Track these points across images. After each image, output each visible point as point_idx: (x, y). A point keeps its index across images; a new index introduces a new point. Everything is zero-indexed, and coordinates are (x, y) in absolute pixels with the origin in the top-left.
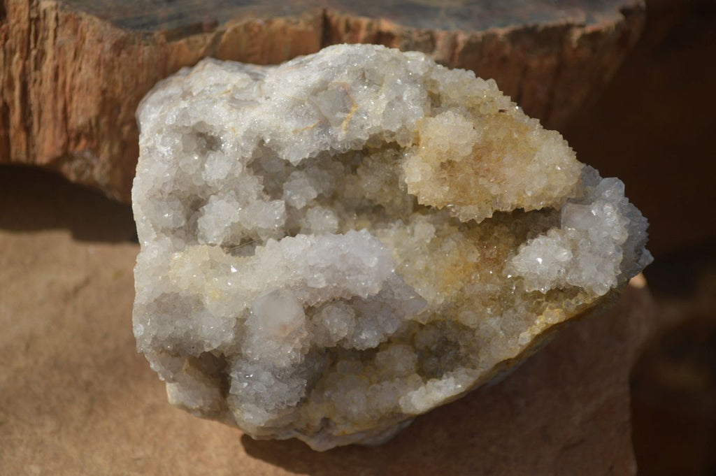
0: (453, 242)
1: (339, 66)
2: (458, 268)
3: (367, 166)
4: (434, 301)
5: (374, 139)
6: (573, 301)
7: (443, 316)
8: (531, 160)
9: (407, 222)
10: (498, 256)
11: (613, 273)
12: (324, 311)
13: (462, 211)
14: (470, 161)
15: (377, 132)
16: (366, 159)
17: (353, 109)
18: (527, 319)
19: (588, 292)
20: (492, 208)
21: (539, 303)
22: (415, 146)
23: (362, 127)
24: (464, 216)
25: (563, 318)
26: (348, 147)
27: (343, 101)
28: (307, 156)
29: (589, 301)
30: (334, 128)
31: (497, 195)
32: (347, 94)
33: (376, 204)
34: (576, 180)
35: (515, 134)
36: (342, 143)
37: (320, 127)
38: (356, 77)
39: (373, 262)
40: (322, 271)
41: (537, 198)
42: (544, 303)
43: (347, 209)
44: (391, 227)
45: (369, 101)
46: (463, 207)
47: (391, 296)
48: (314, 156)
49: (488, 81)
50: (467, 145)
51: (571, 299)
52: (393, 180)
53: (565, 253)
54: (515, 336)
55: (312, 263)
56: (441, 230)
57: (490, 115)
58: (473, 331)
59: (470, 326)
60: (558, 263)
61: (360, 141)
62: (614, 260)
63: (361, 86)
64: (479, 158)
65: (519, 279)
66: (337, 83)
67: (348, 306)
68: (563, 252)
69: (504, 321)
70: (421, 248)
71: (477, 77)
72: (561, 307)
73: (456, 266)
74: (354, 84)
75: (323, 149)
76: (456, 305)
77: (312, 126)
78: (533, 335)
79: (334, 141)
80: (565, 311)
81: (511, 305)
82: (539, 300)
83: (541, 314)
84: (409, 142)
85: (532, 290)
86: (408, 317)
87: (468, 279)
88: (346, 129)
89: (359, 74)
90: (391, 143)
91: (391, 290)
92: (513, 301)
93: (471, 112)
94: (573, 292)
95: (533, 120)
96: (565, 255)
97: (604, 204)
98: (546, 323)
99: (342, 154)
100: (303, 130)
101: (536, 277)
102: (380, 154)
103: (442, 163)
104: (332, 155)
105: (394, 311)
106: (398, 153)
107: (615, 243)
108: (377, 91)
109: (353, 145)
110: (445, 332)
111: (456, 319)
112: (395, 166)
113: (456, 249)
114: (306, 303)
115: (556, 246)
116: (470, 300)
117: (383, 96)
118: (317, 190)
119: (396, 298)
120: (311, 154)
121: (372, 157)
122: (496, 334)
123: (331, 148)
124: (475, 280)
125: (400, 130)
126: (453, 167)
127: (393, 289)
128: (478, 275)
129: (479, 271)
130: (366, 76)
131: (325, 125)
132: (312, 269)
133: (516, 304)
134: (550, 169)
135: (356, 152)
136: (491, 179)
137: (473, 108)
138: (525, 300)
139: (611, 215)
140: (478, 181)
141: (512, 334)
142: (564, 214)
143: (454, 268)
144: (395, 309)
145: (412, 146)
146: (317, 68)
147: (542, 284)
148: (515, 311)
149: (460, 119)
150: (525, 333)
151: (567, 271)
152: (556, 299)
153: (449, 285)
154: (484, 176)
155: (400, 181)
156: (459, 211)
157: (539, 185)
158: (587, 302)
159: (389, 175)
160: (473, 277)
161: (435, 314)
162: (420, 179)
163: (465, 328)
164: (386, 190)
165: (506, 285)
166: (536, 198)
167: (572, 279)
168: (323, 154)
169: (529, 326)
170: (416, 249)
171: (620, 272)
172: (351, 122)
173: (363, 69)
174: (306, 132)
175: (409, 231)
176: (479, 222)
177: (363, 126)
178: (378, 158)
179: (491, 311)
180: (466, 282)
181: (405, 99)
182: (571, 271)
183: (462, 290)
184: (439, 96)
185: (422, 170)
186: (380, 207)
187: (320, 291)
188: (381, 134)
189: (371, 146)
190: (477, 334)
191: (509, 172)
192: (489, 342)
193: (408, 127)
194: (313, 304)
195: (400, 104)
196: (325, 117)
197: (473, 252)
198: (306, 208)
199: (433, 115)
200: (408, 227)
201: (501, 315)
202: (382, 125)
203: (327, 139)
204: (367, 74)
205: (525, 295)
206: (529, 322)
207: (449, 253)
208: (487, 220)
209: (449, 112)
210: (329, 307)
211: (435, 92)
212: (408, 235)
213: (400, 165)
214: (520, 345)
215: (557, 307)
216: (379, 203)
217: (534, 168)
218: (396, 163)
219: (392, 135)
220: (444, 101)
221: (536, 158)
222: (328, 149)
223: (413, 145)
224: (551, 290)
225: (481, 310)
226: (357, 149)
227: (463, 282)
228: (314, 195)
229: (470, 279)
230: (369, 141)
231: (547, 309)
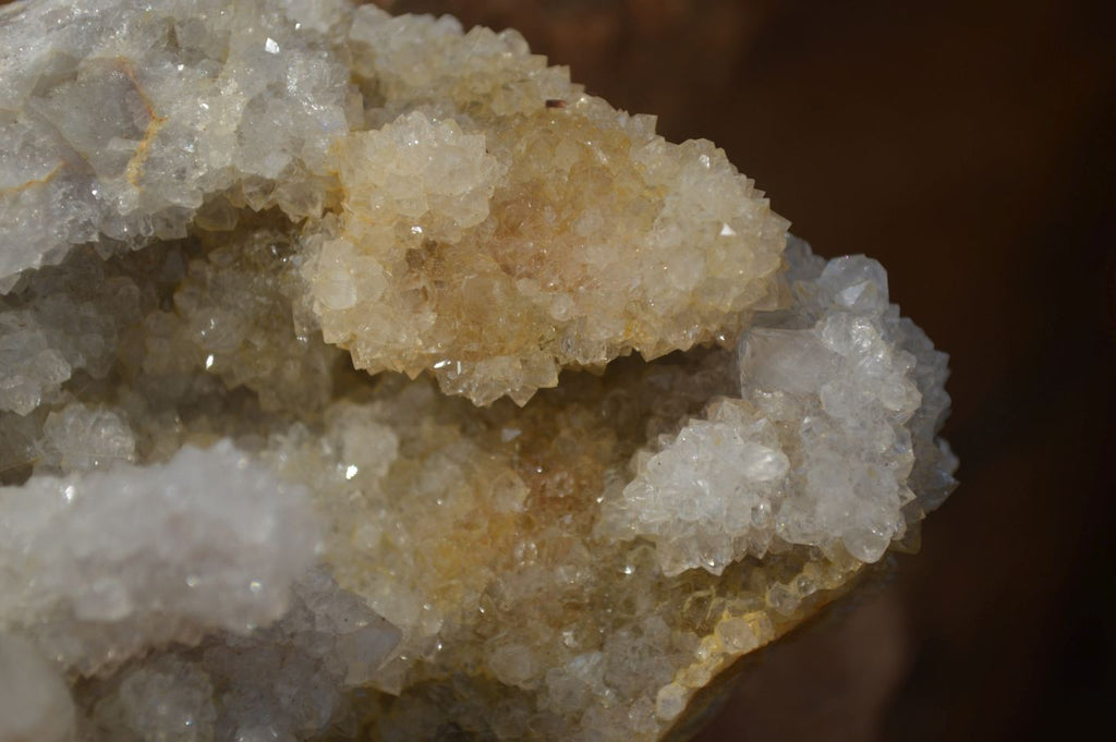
0: (449, 467)
1: (104, 14)
2: (476, 534)
3: (203, 285)
4: (416, 629)
5: (215, 206)
6: (792, 588)
7: (444, 668)
8: (654, 219)
9: (318, 429)
10: (580, 488)
11: (895, 499)
12: (126, 688)
13: (478, 375)
14: (486, 239)
15: (224, 187)
16: (195, 265)
17: (153, 128)
18: (672, 649)
19: (831, 556)
20: (557, 361)
21: (700, 602)
22: (330, 214)
23: (182, 174)
24: (483, 387)
25: (769, 635)
26: (148, 230)
27: (124, 107)
28: (37, 263)
29: (835, 581)
30: (105, 180)
31: (571, 321)
32: (133, 87)
33: (232, 385)
34: (777, 262)
35: (600, 154)
36: (131, 220)
37: (68, 179)
38: (150, 42)
39: (260, 530)
40: (118, 569)
41: (680, 320)
42: (715, 602)
43: (156, 407)
44: (278, 445)
45: (195, 104)
46: (481, 365)
47: (306, 626)
48: (58, 261)
49: (503, 35)
50: (474, 195)
51: (786, 582)
52: (279, 316)
53: (769, 459)
54: (644, 698)
55: (83, 550)
56: (413, 440)
57: (522, 115)
58: (531, 698)
59: (522, 686)
60: (751, 487)
61: (178, 212)
62: (894, 465)
63: (168, 65)
64: (509, 230)
65: (642, 544)
66: (101, 60)
67: (190, 664)
68: (764, 456)
69: (609, 663)
70: (363, 493)
71: (467, 29)
72: (761, 607)
73: (469, 526)
74: (150, 61)
75: (79, 239)
76: (479, 635)
77: (43, 178)
78: (690, 689)
79: (109, 216)
80: (772, 613)
81: (624, 616)
82: (701, 594)
83: (710, 632)
84: (314, 203)
85: (679, 571)
86: (354, 680)
87: (504, 559)
88: (139, 181)
89: (160, 33)
90: (263, 210)
91: (305, 608)
92: (630, 605)
93: (471, 114)
94: (789, 560)
95: (638, 118)
96: (767, 463)
97: (849, 323)
98: (725, 655)
99: (132, 253)
100: (21, 190)
101: (691, 532)
102: (235, 247)
103: (410, 252)
104: (106, 256)
105: (318, 664)
106: (286, 240)
107: (890, 420)
108: (214, 76)
109: (160, 225)
110: (453, 711)
111: (479, 672)
112: (279, 276)
113: (461, 483)
114: (72, 671)
115: (740, 441)
116: (516, 614)
117: (230, 88)
118: (70, 360)
119: (319, 629)
120: (47, 257)
121: (213, 256)
122: (592, 700)
123: (102, 235)
124: (525, 558)
125: (289, 171)
126: (440, 258)
127: (310, 605)
128: (533, 546)
129: (535, 535)
130: (179, 37)
131: (78, 173)
132: (87, 567)
133: (638, 613)
134: (709, 237)
135: (169, 245)
136: (549, 280)
137: (475, 104)
138: (660, 598)
139: (873, 350)
140: (514, 289)
141: (636, 695)
142: (745, 361)
143: (465, 532)
144: (320, 661)
145: (324, 214)
146: (42, 24)
147: (708, 549)
148: (638, 631)
149: (448, 130)
150: (672, 686)
151: (776, 507)
152: (745, 586)
153: (454, 582)
154: (529, 276)
155: (296, 313)
156: (469, 375)
157: (681, 281)
158: (829, 586)
159: (263, 300)
160: (519, 553)
161: (419, 664)
162: (354, 299)
163: (507, 691)
164: (259, 343)
165: (608, 565)
166: (676, 319)
167: (792, 527)
168: (81, 257)
169: (678, 667)
170: (352, 497)
171: (911, 496)
172: (150, 163)
173: (169, 21)
174: (28, 196)
175: (328, 450)
176: (522, 403)
177: (184, 171)
178: (229, 258)
179: (576, 637)
180: (499, 568)
181: (292, 87)
182: (786, 506)
183: (491, 590)
184: (378, 82)
185: (358, 275)
186: (246, 393)
187: (112, 630)
188: (234, 190)
189: (207, 226)
190: (541, 704)
191: (596, 257)
192: (576, 722)
193: (309, 164)
194: (93, 669)
195: (279, 101)
196: (78, 154)
197: (512, 485)
198: (41, 413)
199: (375, 124)
200: (324, 441)
201: (601, 647)
202: (238, 165)
203: (89, 213)
204: (181, 34)
205: (660, 586)
206: (679, 655)
207: (444, 496)
208: (542, 393)
209: (415, 113)
210: (140, 675)
211: (366, 73)
212: (325, 460)
213: (294, 272)
214: (660, 721)
215: (751, 608)
216: (238, 382)
217: (663, 239)
218: (280, 267)
219: (268, 187)
220: (393, 95)
221: (666, 212)
222: (95, 238)
223: (326, 211)
224: (734, 563)
225: (547, 639)
226: (174, 236)
227: (493, 568)
228: (64, 373)
229: (512, 558)
230: (202, 212)
231: (725, 616)
